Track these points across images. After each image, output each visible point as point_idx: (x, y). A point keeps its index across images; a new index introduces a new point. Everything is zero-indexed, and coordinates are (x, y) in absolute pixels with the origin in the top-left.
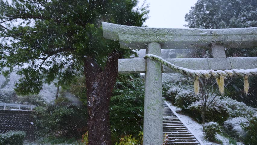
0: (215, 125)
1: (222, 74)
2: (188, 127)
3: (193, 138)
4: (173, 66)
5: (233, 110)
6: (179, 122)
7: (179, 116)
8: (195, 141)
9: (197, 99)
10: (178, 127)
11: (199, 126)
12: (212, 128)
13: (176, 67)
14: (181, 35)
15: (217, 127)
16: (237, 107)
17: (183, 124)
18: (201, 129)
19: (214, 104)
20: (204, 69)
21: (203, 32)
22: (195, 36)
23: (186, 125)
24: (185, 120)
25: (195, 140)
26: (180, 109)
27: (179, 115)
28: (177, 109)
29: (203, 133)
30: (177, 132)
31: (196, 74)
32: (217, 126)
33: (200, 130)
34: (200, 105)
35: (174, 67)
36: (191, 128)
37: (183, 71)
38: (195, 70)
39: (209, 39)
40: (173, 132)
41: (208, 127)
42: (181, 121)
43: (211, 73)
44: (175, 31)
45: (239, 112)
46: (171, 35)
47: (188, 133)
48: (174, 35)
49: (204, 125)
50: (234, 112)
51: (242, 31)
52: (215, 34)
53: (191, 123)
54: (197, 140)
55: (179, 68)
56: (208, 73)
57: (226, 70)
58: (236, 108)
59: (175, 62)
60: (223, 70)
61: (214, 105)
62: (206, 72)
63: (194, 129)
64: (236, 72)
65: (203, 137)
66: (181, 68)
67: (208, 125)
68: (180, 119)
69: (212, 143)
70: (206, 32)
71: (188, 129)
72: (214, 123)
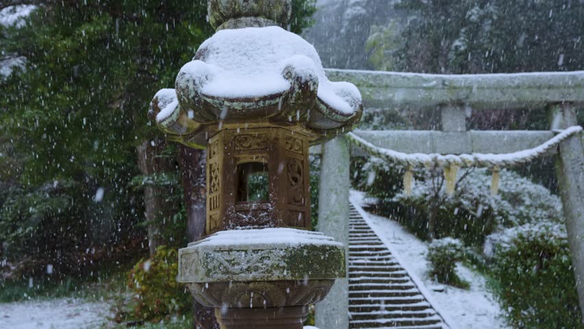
0: (454, 246)
1: (454, 161)
2: (391, 248)
3: (403, 275)
4: (371, 148)
5: (514, 206)
6: (370, 236)
7: (370, 220)
8: (407, 281)
9: (420, 175)
10: (369, 249)
11: (420, 246)
12: (447, 251)
13: (375, 149)
14: (387, 86)
15: (458, 250)
16: (524, 198)
17: (379, 240)
18: (423, 254)
19: (462, 192)
20: (424, 152)
21: (430, 82)
22: (414, 90)
23: (387, 244)
24: (385, 231)
25: (406, 278)
26: (373, 201)
27: (370, 217)
28: (366, 200)
29: (427, 265)
30: (366, 260)
31: (408, 162)
32: (458, 248)
33: (422, 256)
34: (426, 195)
35: (373, 150)
36: (401, 251)
37: (387, 157)
38: (408, 153)
39: (438, 96)
40: (356, 259)
41: (438, 250)
42: (376, 233)
43: (435, 160)
44: (378, 78)
45: (527, 211)
46: (371, 86)
47: (392, 264)
48: (374, 86)
49: (431, 245)
50: (515, 212)
51: (501, 81)
52: (452, 85)
53: (400, 239)
54: (411, 279)
55: (380, 152)
56: (430, 160)
57: (461, 156)
58: (521, 202)
59: (373, 137)
60: (456, 155)
61: (460, 195)
62: (426, 158)
63: (407, 253)
64: (480, 160)
65: (426, 272)
66: (382, 150)
67: (439, 245)
68: (374, 228)
69: (446, 286)
70: (435, 82)
71: (392, 253)
72: (454, 241)
